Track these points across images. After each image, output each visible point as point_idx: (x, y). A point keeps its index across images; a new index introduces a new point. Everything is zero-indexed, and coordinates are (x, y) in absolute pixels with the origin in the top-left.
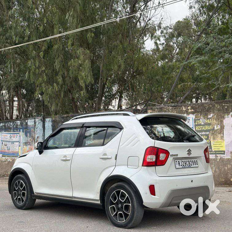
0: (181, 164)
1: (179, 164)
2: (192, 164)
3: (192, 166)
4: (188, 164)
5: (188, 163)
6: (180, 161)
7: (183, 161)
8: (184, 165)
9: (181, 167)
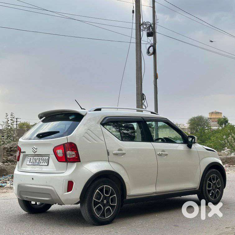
0: (31, 161)
1: (30, 161)
2: (42, 162)
3: (41, 164)
4: (38, 162)
5: (38, 160)
6: (32, 158)
7: (34, 159)
8: (34, 162)
9: (31, 164)
